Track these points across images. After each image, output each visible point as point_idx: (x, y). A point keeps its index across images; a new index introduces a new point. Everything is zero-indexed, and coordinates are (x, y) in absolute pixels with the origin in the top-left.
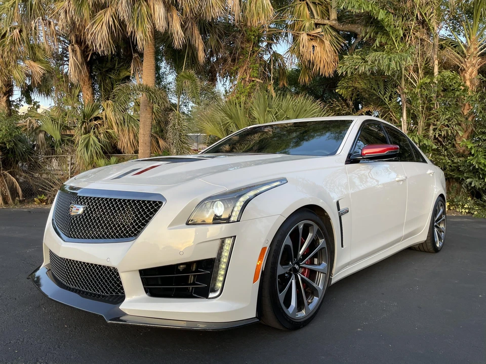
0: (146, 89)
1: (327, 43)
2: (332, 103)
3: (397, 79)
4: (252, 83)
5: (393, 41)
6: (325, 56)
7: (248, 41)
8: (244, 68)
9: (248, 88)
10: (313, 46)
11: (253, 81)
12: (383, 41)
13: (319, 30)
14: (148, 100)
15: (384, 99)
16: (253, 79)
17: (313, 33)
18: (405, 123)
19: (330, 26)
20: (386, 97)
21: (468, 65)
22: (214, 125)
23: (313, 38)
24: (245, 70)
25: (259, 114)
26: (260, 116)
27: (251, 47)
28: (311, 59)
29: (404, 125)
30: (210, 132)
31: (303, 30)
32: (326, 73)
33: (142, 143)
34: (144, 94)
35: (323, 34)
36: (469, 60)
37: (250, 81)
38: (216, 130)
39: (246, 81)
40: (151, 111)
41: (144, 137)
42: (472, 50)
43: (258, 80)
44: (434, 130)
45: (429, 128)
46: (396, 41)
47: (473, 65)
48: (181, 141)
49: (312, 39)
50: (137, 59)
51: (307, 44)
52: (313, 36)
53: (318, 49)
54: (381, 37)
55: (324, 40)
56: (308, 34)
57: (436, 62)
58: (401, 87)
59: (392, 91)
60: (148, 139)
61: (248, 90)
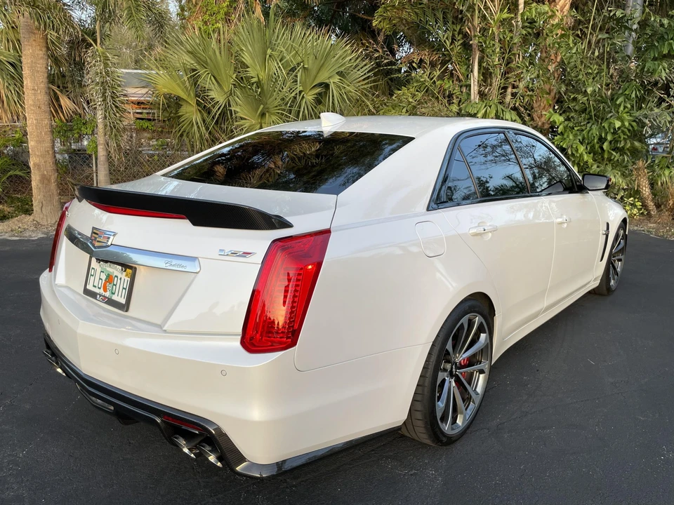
2: (367, 47)
3: (467, 11)
15: (445, 41)
18: (476, 83)
20: (447, 39)
25: (252, 58)
26: (254, 61)
29: (474, 85)
30: (165, 87)
33: (33, 106)
38: (174, 84)
41: (35, 94)
44: (514, 95)
45: (505, 92)
48: (116, 107)
58: (473, 25)
59: (454, 30)
60: (43, 98)
61: (225, 9)
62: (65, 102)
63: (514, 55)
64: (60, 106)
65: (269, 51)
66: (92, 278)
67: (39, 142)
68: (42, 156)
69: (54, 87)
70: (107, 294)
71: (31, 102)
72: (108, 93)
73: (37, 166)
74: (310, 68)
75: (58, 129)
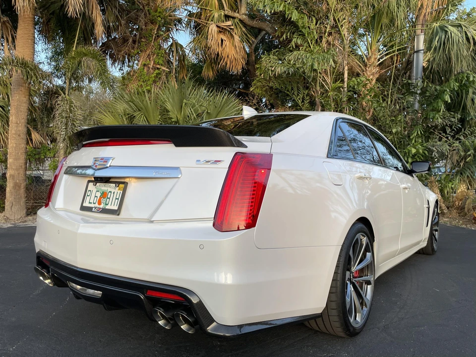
0: (22, 64)
1: (237, 38)
2: (249, 102)
3: (312, 81)
4: (157, 71)
5: (308, 43)
6: (233, 52)
7: (153, 22)
8: (148, 52)
9: (153, 76)
10: (222, 40)
11: (158, 68)
12: (299, 42)
13: (229, 23)
14: (25, 78)
15: (298, 100)
16: (158, 66)
17: (222, 25)
19: (240, 20)
20: (299, 99)
21: (369, 74)
22: (114, 116)
23: (222, 30)
24: (149, 55)
25: (172, 106)
26: (173, 108)
27: (156, 30)
28: (220, 53)
31: (212, 21)
32: (234, 68)
33: (15, 134)
34: (19, 71)
35: (232, 27)
36: (370, 69)
37: (155, 69)
39: (149, 68)
40: (28, 94)
41: (17, 127)
42: (373, 59)
43: (164, 68)
46: (311, 43)
47: (373, 74)
49: (220, 32)
50: (8, 24)
51: (216, 36)
52: (223, 28)
53: (227, 43)
54: (298, 38)
55: (234, 34)
56: (217, 26)
57: (346, 68)
58: (316, 90)
59: (304, 93)
60: (22, 129)
61: (153, 79)
62: (35, 136)
63: (344, 108)
64: (31, 140)
65: (185, 101)
66: (88, 198)
67: (16, 159)
68: (17, 170)
69: (29, 126)
70: (102, 206)
71: (13, 132)
72: (70, 124)
73: (12, 176)
74: (211, 113)
75: (29, 153)
